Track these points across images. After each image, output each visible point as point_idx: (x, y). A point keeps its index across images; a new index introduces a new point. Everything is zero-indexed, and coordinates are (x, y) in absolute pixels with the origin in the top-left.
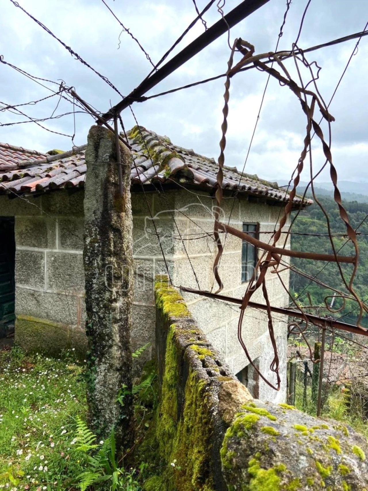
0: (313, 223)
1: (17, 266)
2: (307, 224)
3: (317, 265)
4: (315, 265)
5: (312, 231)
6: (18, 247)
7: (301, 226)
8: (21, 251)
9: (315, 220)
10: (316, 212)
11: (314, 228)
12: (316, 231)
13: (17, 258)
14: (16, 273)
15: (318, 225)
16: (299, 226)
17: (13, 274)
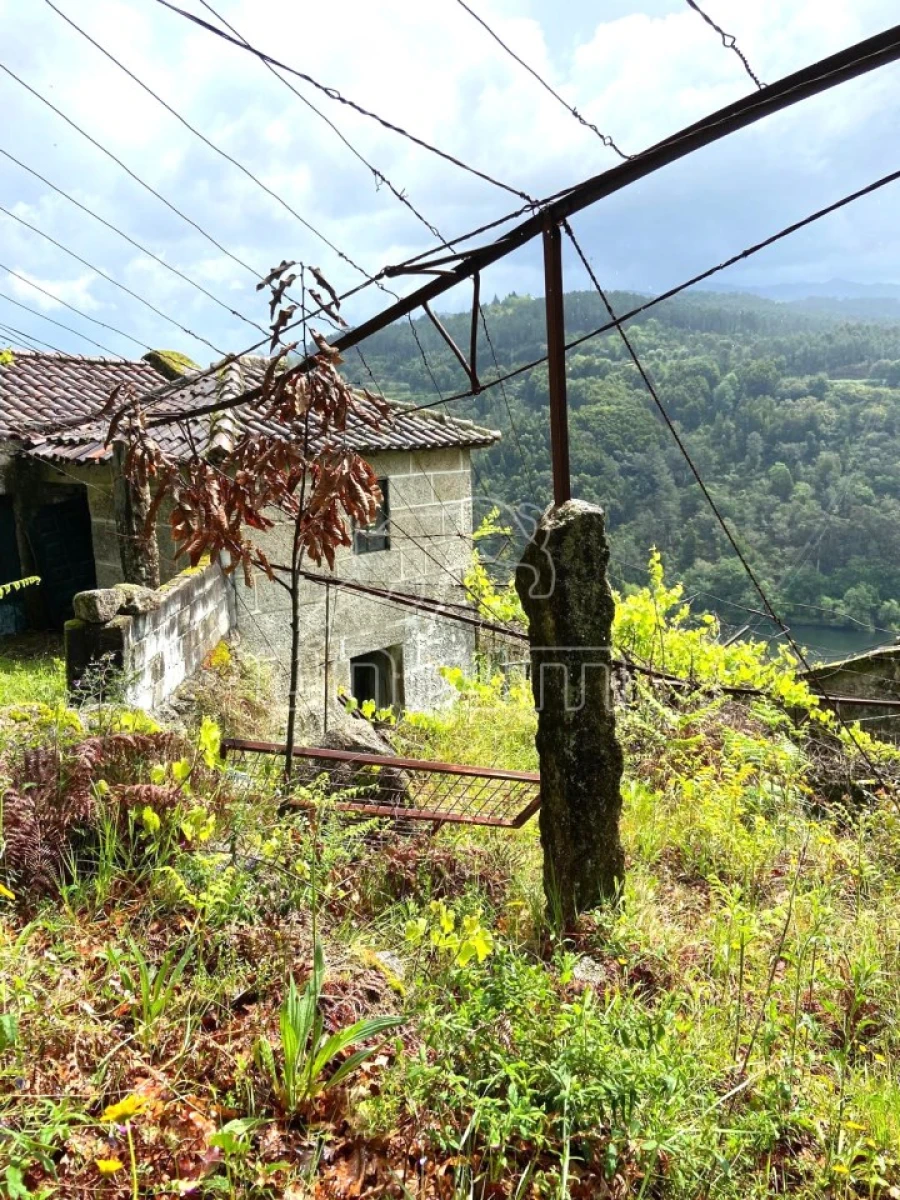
0: (877, 398)
1: (95, 540)
2: (861, 400)
3: (883, 504)
4: (878, 505)
5: (875, 419)
6: (95, 520)
7: (845, 407)
8: (98, 524)
9: (882, 390)
10: (887, 364)
11: (878, 410)
12: (883, 417)
13: (94, 531)
14: (95, 549)
15: (887, 401)
16: (837, 406)
17: (91, 550)
